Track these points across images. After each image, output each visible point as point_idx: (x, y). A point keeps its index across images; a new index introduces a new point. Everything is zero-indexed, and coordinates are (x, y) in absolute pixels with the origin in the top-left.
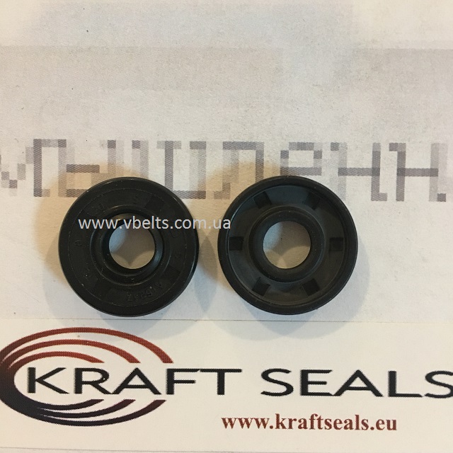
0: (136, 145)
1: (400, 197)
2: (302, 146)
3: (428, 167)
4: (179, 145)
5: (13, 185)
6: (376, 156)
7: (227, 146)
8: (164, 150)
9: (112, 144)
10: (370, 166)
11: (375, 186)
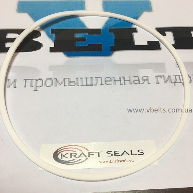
0: (81, 78)
1: (125, 84)
2: (108, 77)
3: (128, 79)
4: (88, 78)
5: (60, 85)
6: (120, 78)
7: (96, 78)
8: (85, 79)
9: (77, 78)
10: (119, 80)
11: (121, 83)
